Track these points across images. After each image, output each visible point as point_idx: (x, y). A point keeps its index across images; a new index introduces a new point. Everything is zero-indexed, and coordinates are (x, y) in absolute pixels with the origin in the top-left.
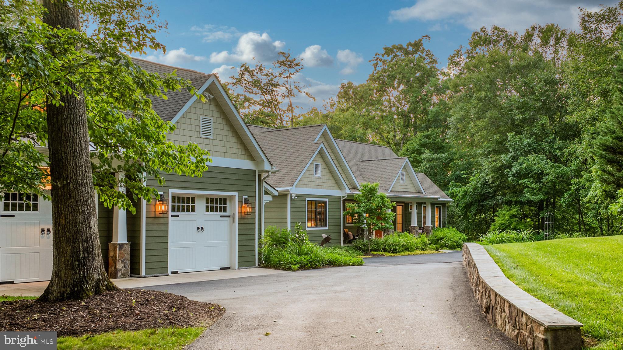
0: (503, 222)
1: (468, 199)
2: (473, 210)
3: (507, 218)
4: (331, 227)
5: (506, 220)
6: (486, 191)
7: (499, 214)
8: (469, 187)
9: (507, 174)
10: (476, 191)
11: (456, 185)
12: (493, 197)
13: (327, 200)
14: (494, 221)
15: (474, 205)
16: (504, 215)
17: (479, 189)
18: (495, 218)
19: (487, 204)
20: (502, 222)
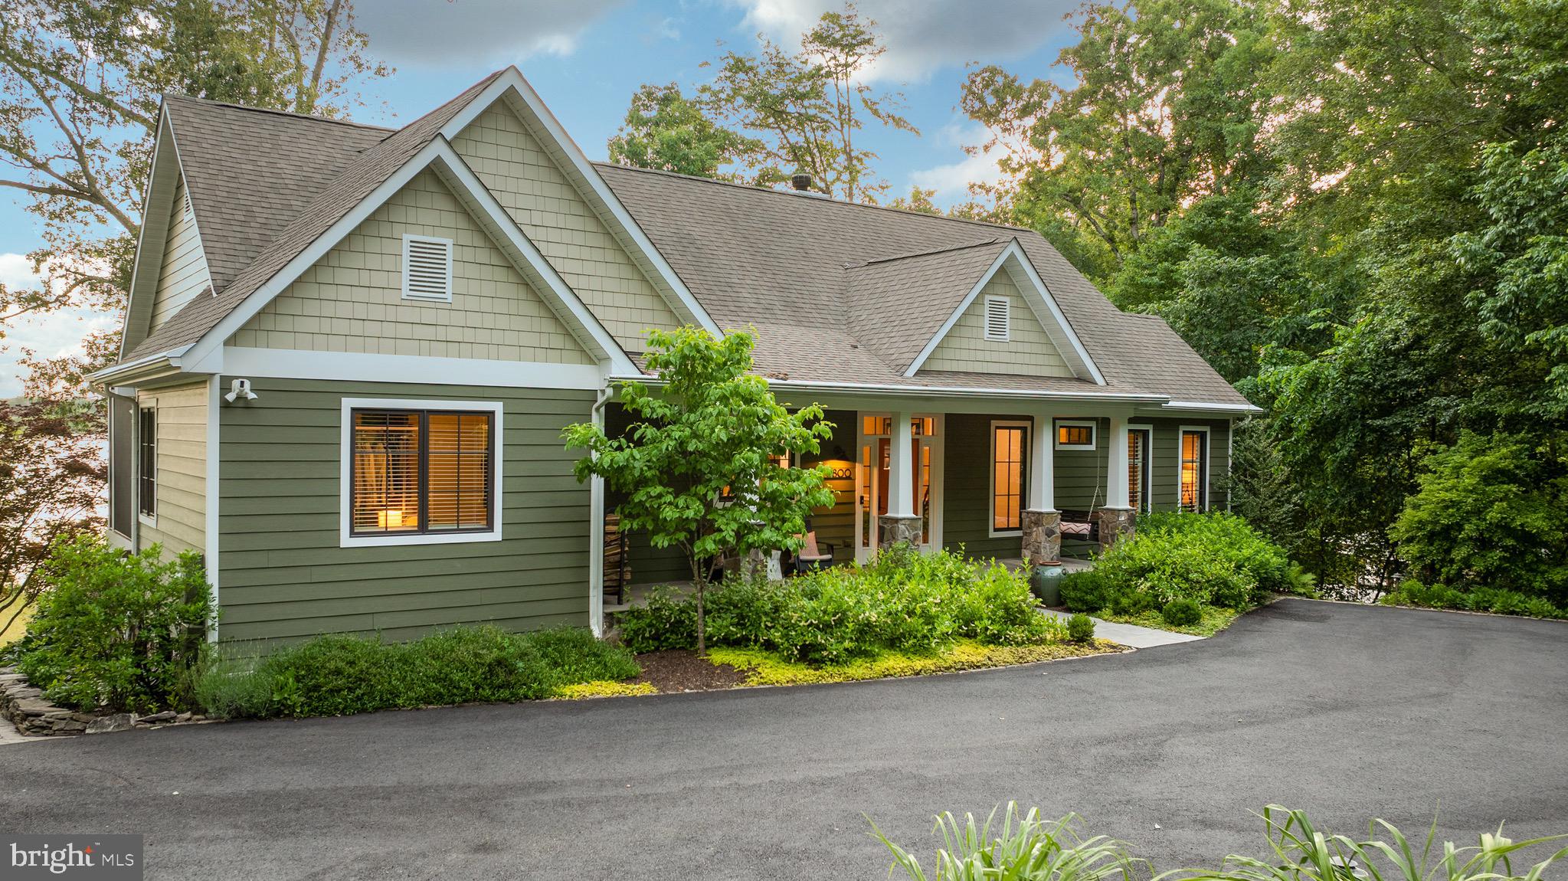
0: (1453, 496)
1: (1324, 405)
2: (1343, 446)
3: (1468, 481)
4: (517, 532)
5: (1465, 490)
6: (1394, 376)
7: (1440, 464)
8: (1330, 362)
9: (1476, 310)
10: (1353, 377)
11: (1284, 356)
12: (1419, 399)
13: (497, 407)
14: (1414, 489)
15: (1346, 428)
16: (1457, 470)
17: (1365, 368)
18: (1421, 479)
19: (1396, 425)
20: (1448, 496)
